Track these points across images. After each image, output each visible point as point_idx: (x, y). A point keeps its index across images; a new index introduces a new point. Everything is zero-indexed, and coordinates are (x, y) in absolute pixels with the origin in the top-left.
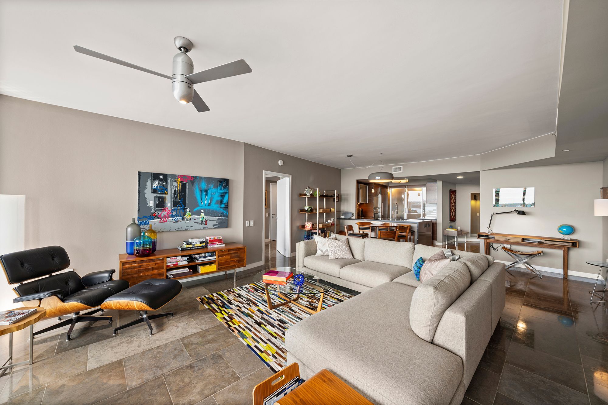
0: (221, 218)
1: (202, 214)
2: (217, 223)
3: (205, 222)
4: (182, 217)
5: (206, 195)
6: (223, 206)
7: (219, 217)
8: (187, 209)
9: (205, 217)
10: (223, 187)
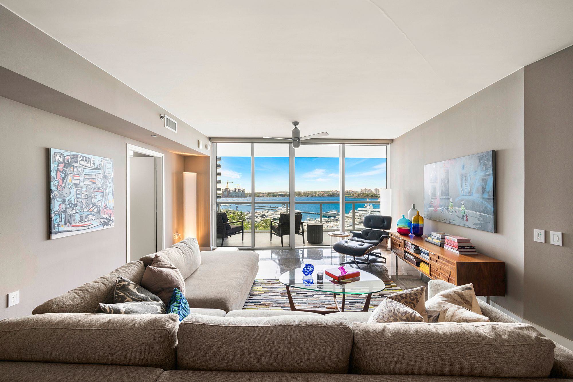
0: (483, 214)
1: (463, 206)
2: (479, 222)
3: (465, 218)
4: (446, 208)
5: (466, 180)
6: (486, 196)
7: (481, 212)
8: (450, 198)
9: (465, 210)
10: (485, 166)
